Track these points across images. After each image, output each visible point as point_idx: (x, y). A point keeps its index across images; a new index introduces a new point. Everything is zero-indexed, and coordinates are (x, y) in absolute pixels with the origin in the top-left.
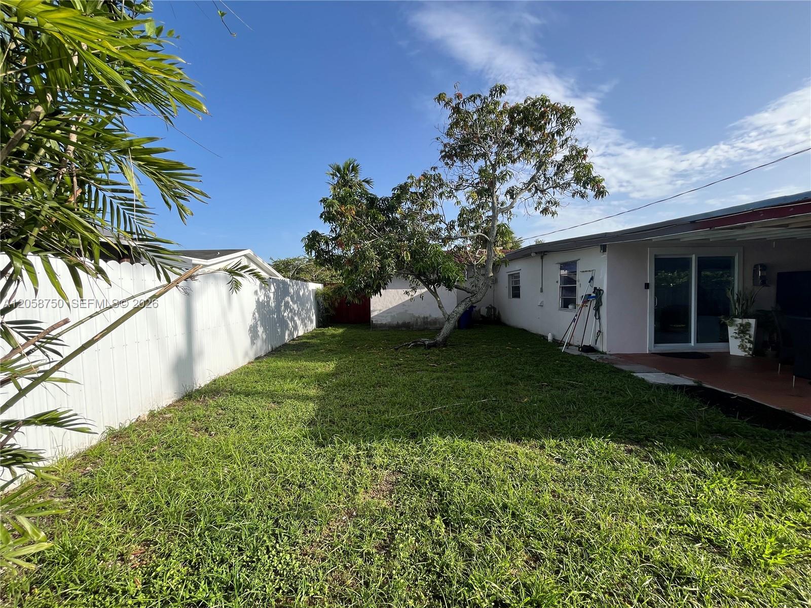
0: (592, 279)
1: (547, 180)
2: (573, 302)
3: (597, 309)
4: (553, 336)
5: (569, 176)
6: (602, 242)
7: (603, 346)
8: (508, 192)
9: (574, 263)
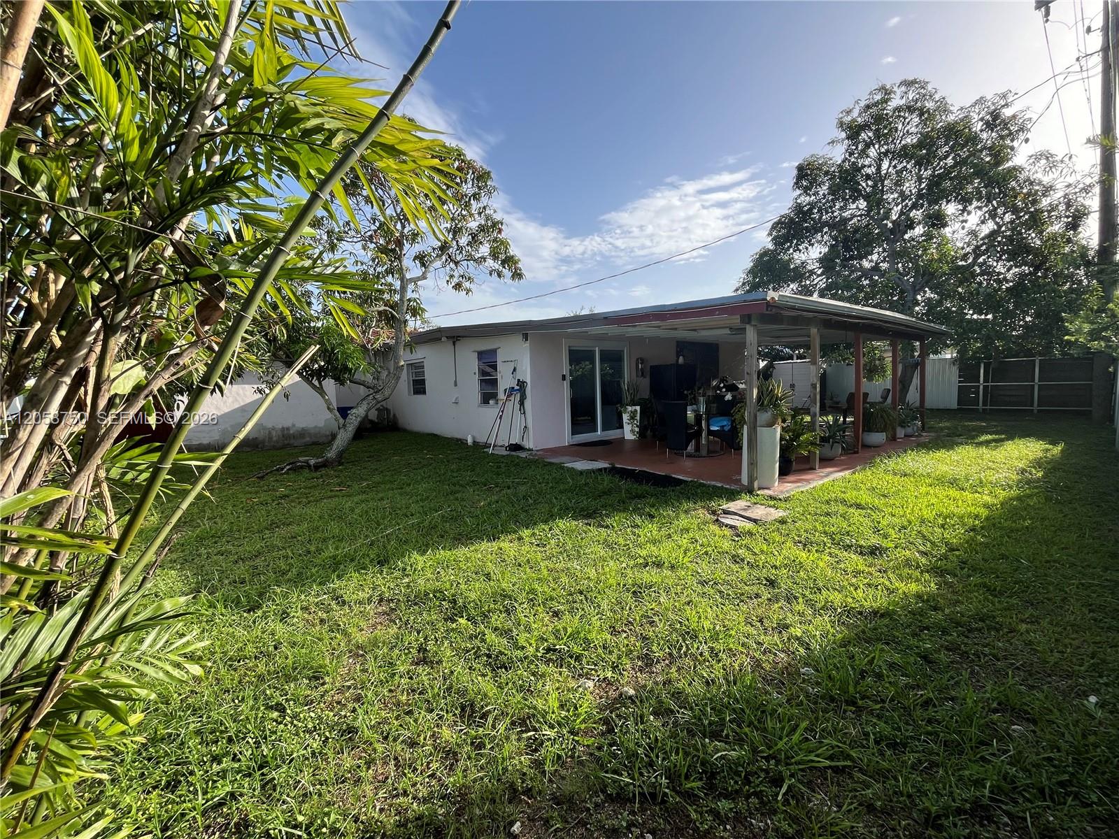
0: (515, 370)
1: (460, 248)
2: (494, 396)
3: (522, 403)
4: (474, 438)
5: (485, 250)
6: (523, 330)
7: (529, 444)
8: (416, 258)
9: (494, 352)
